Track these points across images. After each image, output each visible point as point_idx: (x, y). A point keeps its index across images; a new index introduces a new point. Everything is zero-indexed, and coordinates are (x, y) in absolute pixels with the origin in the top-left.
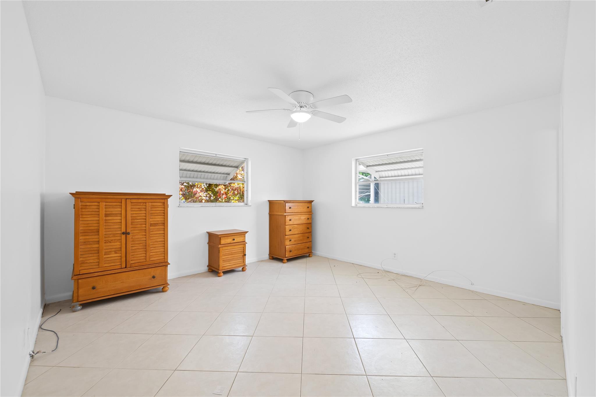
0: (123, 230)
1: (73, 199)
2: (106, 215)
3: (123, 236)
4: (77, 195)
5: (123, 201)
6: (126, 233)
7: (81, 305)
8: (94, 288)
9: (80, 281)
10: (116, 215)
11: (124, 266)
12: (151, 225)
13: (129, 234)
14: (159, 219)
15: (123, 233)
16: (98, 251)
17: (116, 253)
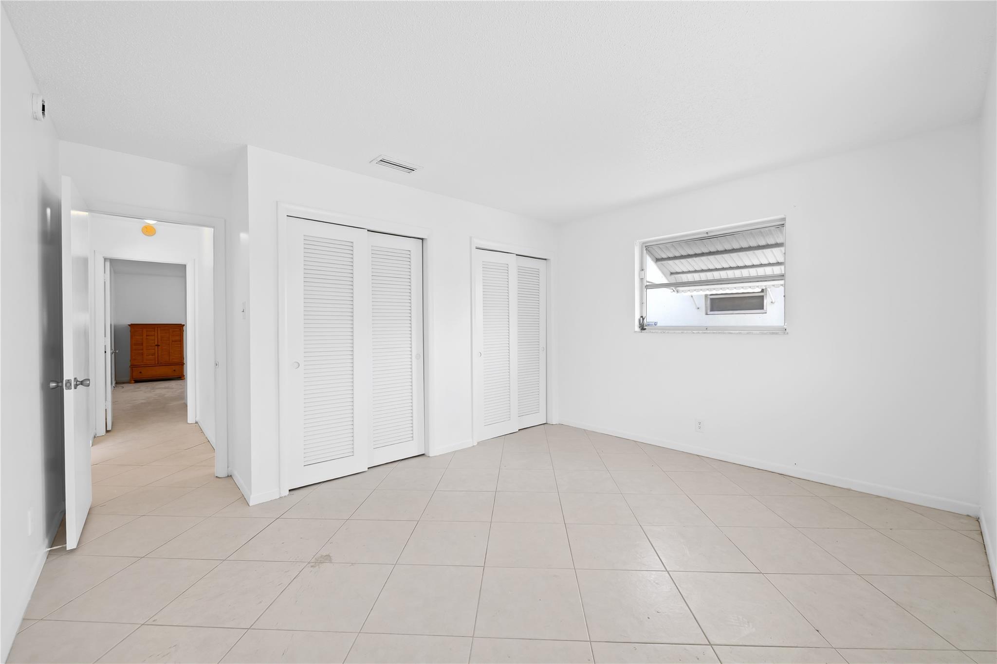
0: (156, 343)
1: (129, 327)
2: (147, 336)
3: (156, 347)
4: (132, 326)
5: (156, 328)
6: (158, 346)
7: (134, 380)
8: (140, 372)
9: (134, 369)
10: (151, 336)
11: (157, 363)
12: (173, 341)
13: (159, 346)
14: (178, 338)
15: (156, 345)
16: (142, 354)
17: (152, 355)
